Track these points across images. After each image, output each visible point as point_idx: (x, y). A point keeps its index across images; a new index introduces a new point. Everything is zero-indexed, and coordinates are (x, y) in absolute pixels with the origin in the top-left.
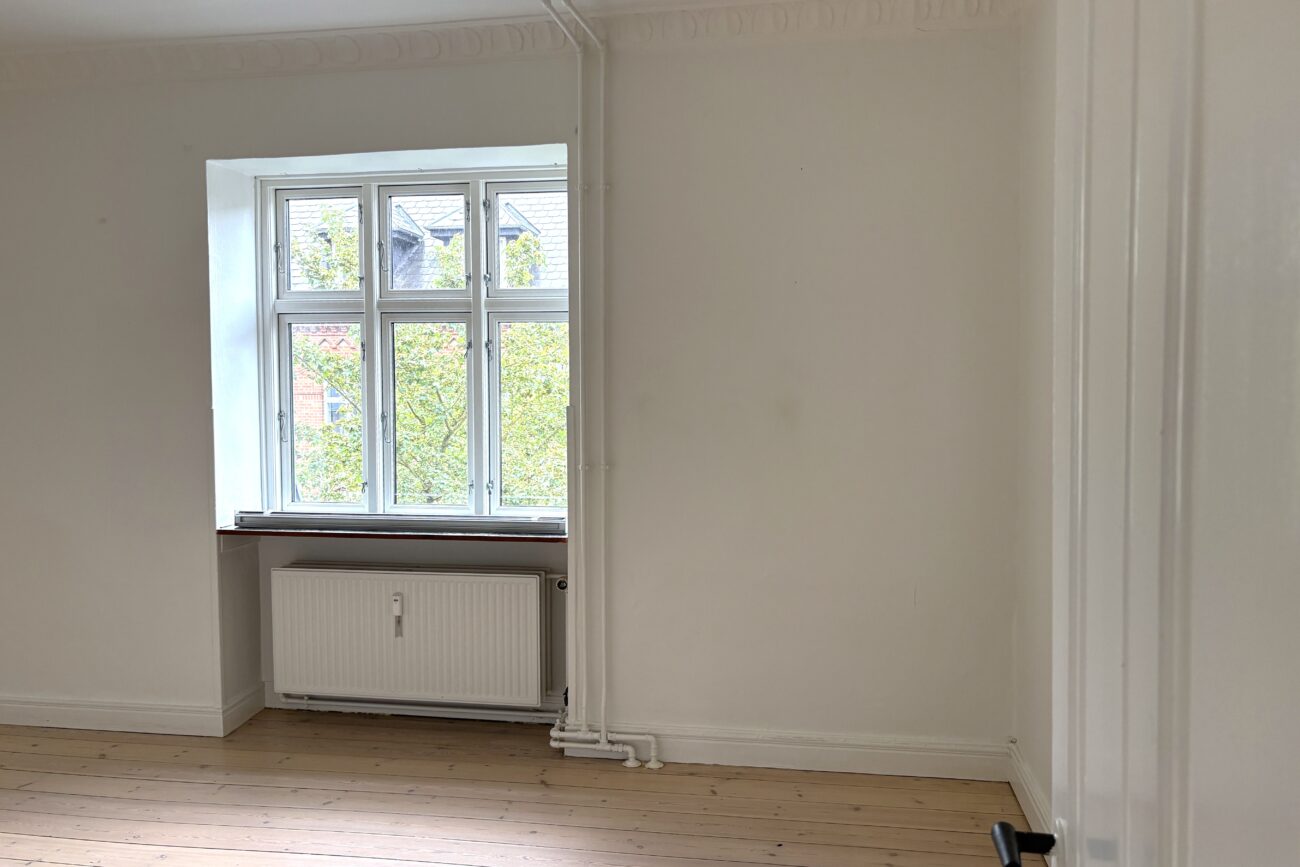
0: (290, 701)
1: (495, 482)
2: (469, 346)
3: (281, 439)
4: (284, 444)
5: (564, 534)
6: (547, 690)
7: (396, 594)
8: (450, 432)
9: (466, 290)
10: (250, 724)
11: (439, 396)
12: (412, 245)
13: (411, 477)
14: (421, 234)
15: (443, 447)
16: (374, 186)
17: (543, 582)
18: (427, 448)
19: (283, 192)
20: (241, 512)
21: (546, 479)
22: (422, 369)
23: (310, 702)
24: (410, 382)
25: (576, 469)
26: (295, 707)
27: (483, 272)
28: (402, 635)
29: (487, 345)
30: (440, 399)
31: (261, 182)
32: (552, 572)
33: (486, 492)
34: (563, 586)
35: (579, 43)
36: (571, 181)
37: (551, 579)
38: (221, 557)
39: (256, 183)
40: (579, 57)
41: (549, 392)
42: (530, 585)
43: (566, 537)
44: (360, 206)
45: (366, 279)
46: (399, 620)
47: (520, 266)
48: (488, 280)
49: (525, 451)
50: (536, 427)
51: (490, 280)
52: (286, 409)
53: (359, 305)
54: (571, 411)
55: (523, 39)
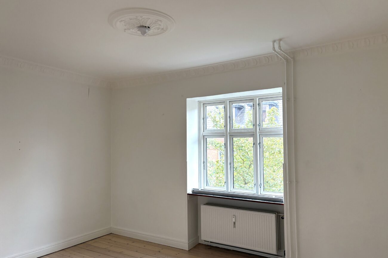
0: (205, 242)
1: (262, 184)
2: (254, 144)
3: (204, 169)
4: (205, 170)
5: (283, 202)
6: (279, 249)
7: (234, 215)
8: (251, 164)
9: (253, 128)
10: (195, 248)
11: (248, 153)
12: (242, 108)
13: (240, 176)
14: (244, 105)
15: (249, 168)
16: (228, 101)
17: (277, 217)
18: (244, 168)
19: (205, 104)
20: (194, 189)
21: (279, 180)
22: (242, 147)
23: (211, 243)
24: (239, 150)
25: (286, 183)
26: (207, 244)
27: (258, 123)
28: (235, 227)
29: (259, 144)
30: (248, 154)
31: (200, 102)
32: (280, 213)
33: (259, 187)
34: (283, 218)
35: (285, 59)
36: (283, 97)
37: (279, 215)
38: (188, 201)
39: (198, 103)
40: (285, 63)
41: (280, 153)
42: (272, 217)
43: (283, 203)
44: (224, 107)
45: (226, 126)
46: (234, 223)
47: (271, 116)
48: (259, 126)
49: (273, 170)
50: (277, 162)
51: (260, 125)
52: (205, 161)
53: (224, 133)
54: (284, 165)
55: (268, 59)
